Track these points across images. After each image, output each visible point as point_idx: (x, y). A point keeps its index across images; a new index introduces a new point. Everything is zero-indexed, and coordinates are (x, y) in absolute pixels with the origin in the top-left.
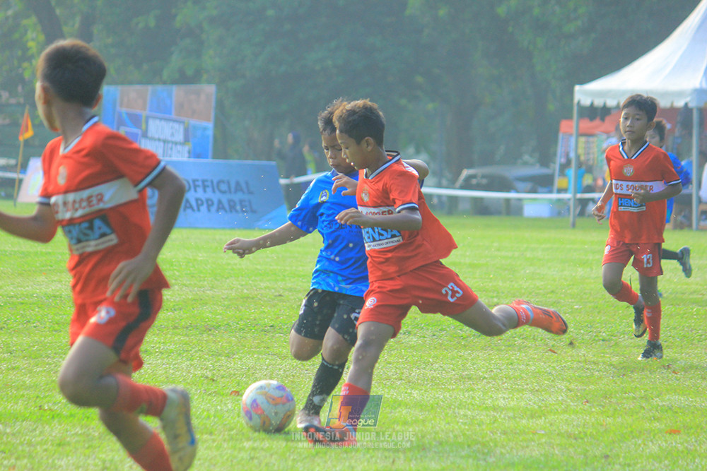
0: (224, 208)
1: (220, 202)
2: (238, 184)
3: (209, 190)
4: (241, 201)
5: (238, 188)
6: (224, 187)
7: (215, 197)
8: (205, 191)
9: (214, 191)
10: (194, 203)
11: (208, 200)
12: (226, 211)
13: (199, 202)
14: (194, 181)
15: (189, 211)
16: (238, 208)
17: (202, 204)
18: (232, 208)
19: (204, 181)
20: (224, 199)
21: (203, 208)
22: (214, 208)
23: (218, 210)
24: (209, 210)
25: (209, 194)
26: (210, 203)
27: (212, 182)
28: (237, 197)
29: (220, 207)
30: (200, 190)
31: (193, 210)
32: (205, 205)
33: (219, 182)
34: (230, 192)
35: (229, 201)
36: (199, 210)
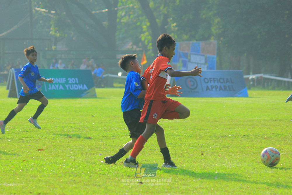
1: (220, 87)
2: (227, 79)
3: (216, 82)
4: (229, 86)
5: (227, 81)
6: (222, 81)
7: (219, 85)
9: (218, 82)
10: (210, 87)
11: (216, 86)
14: (210, 79)
15: (208, 91)
16: (228, 88)
17: (213, 88)
18: (225, 88)
19: (214, 79)
20: (222, 85)
21: (214, 89)
22: (218, 89)
23: (220, 90)
24: (216, 90)
25: (216, 84)
26: (216, 87)
27: (217, 79)
28: (227, 84)
29: (221, 89)
30: (212, 82)
31: (210, 90)
33: (220, 79)
35: (224, 86)
36: (212, 90)
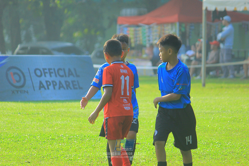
0: (63, 87)
8: (51, 76)
12: (64, 89)
13: (48, 83)
32: (52, 85)
34: (66, 76)
